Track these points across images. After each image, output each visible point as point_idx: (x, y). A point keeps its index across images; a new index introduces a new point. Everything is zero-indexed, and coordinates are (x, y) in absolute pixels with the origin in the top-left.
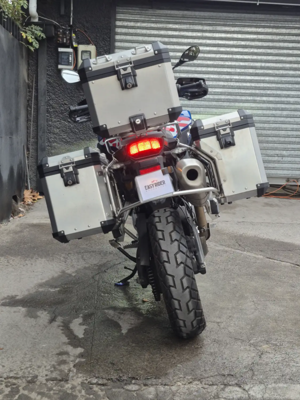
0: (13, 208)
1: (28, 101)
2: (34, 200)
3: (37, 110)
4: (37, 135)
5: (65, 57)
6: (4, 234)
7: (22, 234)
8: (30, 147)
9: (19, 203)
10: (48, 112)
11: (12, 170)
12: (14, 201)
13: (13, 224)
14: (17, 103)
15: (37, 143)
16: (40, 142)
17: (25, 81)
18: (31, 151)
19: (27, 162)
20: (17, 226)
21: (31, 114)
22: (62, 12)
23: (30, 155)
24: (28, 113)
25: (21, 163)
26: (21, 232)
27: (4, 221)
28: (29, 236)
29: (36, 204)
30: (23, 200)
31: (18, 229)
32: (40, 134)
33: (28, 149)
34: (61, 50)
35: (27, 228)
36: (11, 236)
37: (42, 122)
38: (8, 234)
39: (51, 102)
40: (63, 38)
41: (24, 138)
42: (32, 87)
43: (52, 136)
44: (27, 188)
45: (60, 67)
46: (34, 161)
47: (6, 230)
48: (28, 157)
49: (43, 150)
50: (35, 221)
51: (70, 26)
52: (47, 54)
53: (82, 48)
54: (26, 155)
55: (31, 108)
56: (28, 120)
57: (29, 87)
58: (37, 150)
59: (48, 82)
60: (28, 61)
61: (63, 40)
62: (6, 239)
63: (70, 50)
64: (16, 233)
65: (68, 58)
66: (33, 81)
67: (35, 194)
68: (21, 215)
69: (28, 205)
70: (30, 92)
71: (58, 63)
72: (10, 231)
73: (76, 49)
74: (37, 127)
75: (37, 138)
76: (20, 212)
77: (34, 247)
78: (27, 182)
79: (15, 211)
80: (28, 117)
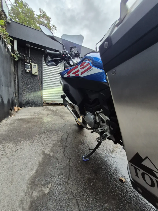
0: (10, 113)
1: (15, 79)
2: (18, 110)
3: (18, 82)
4: (18, 89)
5: (28, 66)
6: (5, 126)
7: (14, 124)
8: (16, 93)
9: (13, 111)
10: (22, 83)
11: (9, 100)
12: (10, 111)
13: (10, 120)
14: (10, 78)
15: (18, 92)
16: (19, 92)
17: (13, 72)
18: (16, 94)
19: (15, 98)
20: (11, 121)
21: (16, 83)
22: (26, 53)
23: (16, 96)
24: (15, 83)
25: (13, 98)
26: (13, 123)
27: (6, 118)
28: (17, 126)
29: (19, 111)
30: (14, 110)
31: (12, 122)
32: (19, 89)
33: (15, 94)
34: (26, 64)
35: (16, 121)
36: (8, 127)
37: (20, 85)
38: (6, 126)
39: (23, 80)
40: (27, 60)
41: (14, 90)
42: (16, 75)
43: (24, 90)
44: (16, 106)
45: (26, 69)
46: (18, 97)
47: (6, 123)
48: (15, 97)
49: (21, 94)
50: (20, 118)
51: (29, 57)
52: (21, 65)
53: (33, 64)
54: (15, 96)
55: (16, 81)
56: (15, 85)
57: (15, 74)
58: (19, 94)
59: (22, 74)
60: (14, 66)
61: (27, 61)
62: (5, 129)
63: (29, 64)
64: (10, 124)
65: (29, 67)
66: (16, 73)
67: (19, 108)
68: (13, 115)
69: (16, 111)
70: (15, 76)
71: (25, 68)
72: (8, 124)
73: (31, 65)
74: (18, 87)
75: (19, 91)
76: (13, 114)
77: (21, 132)
78: (15, 104)
79: (11, 114)
80: (15, 84)
